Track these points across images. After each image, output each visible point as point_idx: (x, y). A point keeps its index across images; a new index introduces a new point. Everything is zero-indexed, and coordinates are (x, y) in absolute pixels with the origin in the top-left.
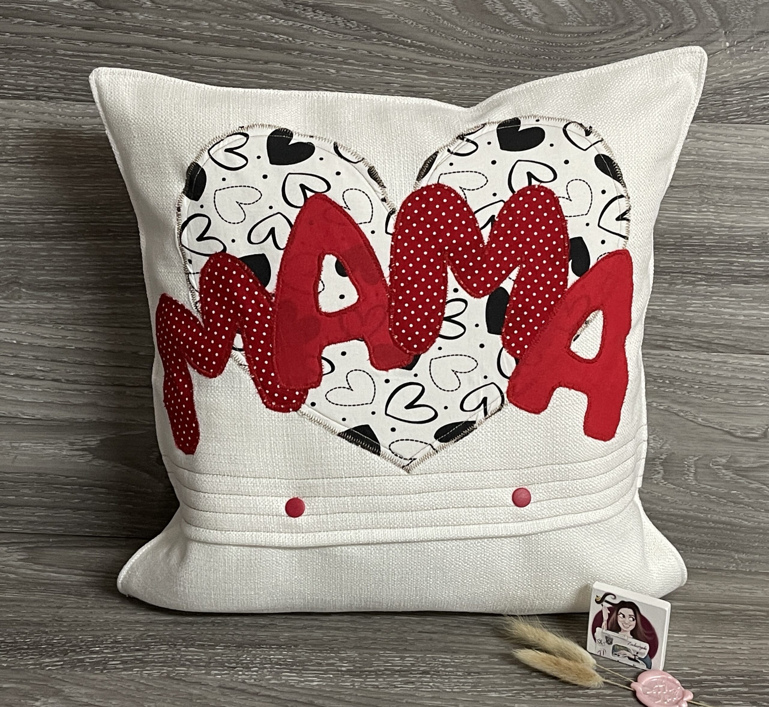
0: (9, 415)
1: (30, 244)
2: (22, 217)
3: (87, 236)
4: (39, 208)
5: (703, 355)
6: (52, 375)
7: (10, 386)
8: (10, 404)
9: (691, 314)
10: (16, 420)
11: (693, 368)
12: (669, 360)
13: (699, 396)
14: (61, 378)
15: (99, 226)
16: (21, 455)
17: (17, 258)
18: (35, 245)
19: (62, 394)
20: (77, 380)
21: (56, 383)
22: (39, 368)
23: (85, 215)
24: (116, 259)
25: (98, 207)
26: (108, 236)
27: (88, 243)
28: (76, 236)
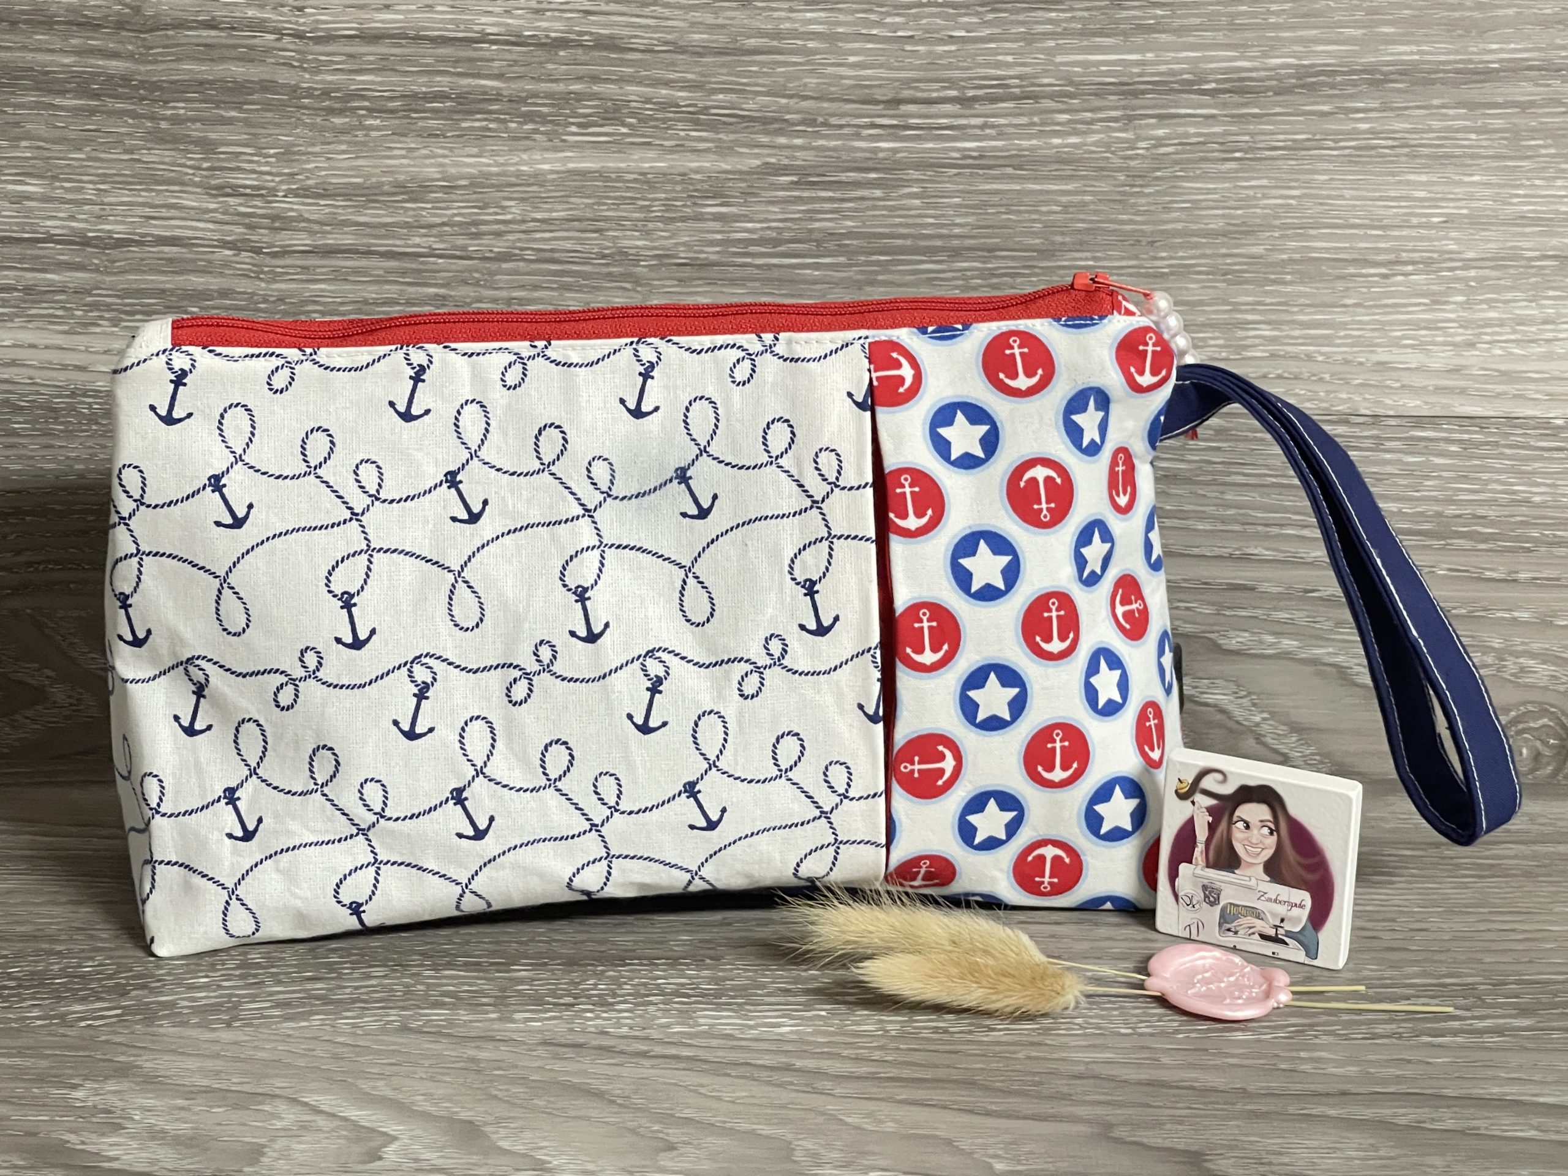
1: (1421, 53)
2: (1436, 124)
3: (1270, 78)
4: (1392, 147)
15: (1240, 106)
17: (1457, 14)
18: (1405, 52)
23: (1273, 134)
24: (1198, 21)
25: (1237, 155)
26: (1217, 81)
27: (1266, 61)
28: (1299, 79)
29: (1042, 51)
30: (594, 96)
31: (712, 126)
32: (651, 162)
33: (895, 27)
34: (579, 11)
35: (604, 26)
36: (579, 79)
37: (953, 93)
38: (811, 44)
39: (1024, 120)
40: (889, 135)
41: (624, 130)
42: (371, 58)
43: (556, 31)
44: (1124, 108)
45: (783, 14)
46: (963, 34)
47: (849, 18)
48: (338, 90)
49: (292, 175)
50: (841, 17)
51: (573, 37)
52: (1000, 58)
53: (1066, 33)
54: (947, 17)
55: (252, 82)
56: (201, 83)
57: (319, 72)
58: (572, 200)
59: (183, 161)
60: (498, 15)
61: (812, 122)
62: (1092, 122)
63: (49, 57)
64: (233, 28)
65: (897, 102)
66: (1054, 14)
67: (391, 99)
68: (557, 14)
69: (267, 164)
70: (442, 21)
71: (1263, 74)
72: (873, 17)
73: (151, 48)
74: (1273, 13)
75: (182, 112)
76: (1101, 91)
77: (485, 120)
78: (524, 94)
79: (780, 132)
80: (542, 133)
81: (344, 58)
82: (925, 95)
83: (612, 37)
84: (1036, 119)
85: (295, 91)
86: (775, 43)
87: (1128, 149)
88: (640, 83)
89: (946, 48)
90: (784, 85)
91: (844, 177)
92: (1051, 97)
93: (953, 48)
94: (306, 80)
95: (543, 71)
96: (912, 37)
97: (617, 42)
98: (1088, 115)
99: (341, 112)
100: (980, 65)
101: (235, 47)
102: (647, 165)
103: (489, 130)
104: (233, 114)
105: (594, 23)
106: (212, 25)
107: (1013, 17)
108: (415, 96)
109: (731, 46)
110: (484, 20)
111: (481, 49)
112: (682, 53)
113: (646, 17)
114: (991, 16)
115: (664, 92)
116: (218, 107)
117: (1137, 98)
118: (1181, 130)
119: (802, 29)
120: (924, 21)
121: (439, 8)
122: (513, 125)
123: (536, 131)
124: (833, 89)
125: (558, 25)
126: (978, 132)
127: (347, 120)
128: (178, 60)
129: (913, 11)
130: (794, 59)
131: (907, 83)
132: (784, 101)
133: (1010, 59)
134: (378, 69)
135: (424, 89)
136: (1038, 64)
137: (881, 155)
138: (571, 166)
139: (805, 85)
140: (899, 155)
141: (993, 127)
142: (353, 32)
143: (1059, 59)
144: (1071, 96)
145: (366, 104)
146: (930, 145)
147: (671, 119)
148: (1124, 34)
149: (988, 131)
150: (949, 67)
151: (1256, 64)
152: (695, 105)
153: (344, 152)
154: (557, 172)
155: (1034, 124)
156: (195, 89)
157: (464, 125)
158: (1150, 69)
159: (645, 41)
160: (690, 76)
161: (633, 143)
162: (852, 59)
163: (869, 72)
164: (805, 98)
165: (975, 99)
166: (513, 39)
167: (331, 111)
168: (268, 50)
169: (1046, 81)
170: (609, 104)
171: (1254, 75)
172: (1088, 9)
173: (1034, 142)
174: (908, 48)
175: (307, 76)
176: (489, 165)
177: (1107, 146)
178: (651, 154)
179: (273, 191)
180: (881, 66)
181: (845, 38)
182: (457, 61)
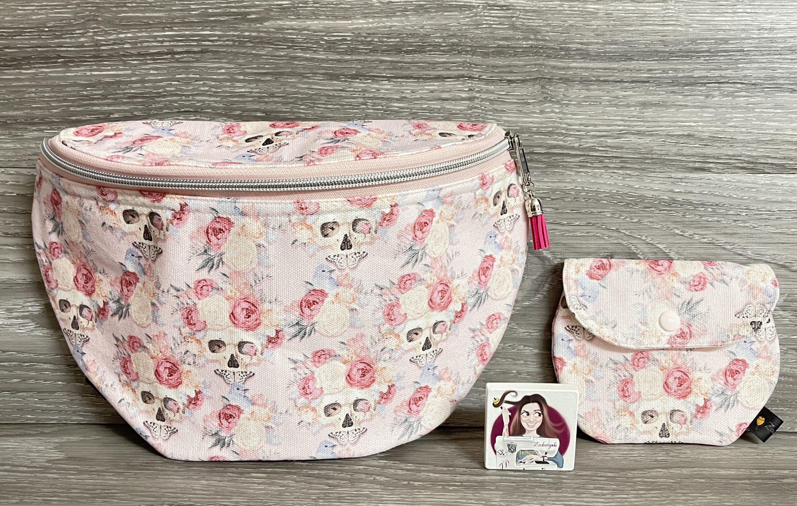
3: (33, 64)
5: (750, 178)
9: (733, 130)
11: (738, 193)
12: (710, 184)
13: (747, 225)
15: (47, 51)
23: (31, 39)
24: (67, 89)
25: (47, 29)
26: (57, 62)
27: (35, 71)
28: (20, 64)
29: (136, 75)
30: (339, 53)
31: (286, 40)
32: (314, 24)
33: (204, 85)
34: (346, 91)
35: (335, 85)
36: (346, 61)
37: (177, 56)
38: (242, 77)
39: (145, 44)
40: (205, 37)
41: (326, 38)
42: (439, 69)
43: (357, 82)
44: (99, 50)
45: (254, 91)
46: (173, 83)
47: (224, 89)
48: (454, 54)
49: (475, 16)
50: (228, 89)
51: (348, 80)
52: (156, 72)
53: (127, 83)
54: (181, 90)
55: (493, 57)
56: (515, 55)
57: (462, 62)
58: (349, 6)
59: (524, 21)
60: (382, 89)
61: (240, 42)
62: (114, 44)
63: (583, 65)
64: (500, 80)
65: (202, 52)
66: (132, 91)
67: (431, 51)
68: (356, 90)
69: (487, 20)
70: (407, 86)
71: (37, 66)
72: (214, 90)
73: (537, 71)
74: (33, 93)
75: (524, 43)
76: (110, 57)
77: (389, 42)
78: (371, 54)
79: (255, 38)
80: (363, 36)
81: (451, 69)
82: (190, 55)
83: (332, 80)
84: (139, 45)
85: (474, 53)
86: (258, 78)
87: (97, 32)
88: (319, 59)
89: (180, 76)
90: (253, 59)
91: (226, 18)
92: (132, 55)
93: (177, 76)
94: (468, 58)
95: (363, 64)
96: (196, 81)
97: (329, 78)
98: (115, 47)
99: (453, 44)
100: (165, 69)
101: (499, 72)
102: (315, 22)
103: (386, 38)
104: (501, 43)
105: (340, 86)
106: (510, 82)
107: (151, 90)
108: (420, 52)
109: (278, 76)
110: (389, 87)
111: (390, 74)
112: (299, 73)
113: (316, 89)
114: (161, 91)
115: (308, 56)
116: (508, 45)
117: (94, 55)
118: (73, 40)
119: (246, 84)
120: (191, 88)
121: (409, 91)
122: (376, 40)
123: (365, 37)
124: (231, 57)
125: (356, 85)
126: (165, 39)
127: (451, 41)
128: (525, 66)
129: (196, 92)
130: (249, 70)
131: (198, 61)
132: (253, 52)
133: (152, 72)
134: (436, 64)
135: (416, 55)
136: (139, 69)
137: (209, 28)
138: (350, 22)
139: (244, 59)
140: (201, 28)
141: (159, 41)
142: (447, 80)
143: (129, 72)
144: (124, 56)
145: (442, 48)
146: (187, 33)
147: (305, 43)
148: (100, 83)
149: (161, 39)
150: (179, 68)
151: (40, 70)
152: (294, 49)
153: (452, 26)
154: (356, 19)
155: (140, 43)
156: (519, 53)
157: (398, 40)
158: (88, 68)
159: (316, 78)
160: (296, 62)
161: (322, 32)
162: (223, 71)
163: (216, 65)
164: (244, 53)
165: (167, 54)
166: (376, 78)
167: (458, 45)
168: (485, 72)
169: (135, 62)
170: (333, 50)
171: (41, 65)
172: (117, 94)
173: (139, 35)
174: (198, 76)
175: (468, 60)
176: (387, 21)
177: (106, 33)
178: (313, 28)
179: (484, 8)
180: (210, 68)
181: (226, 80)
182: (401, 68)
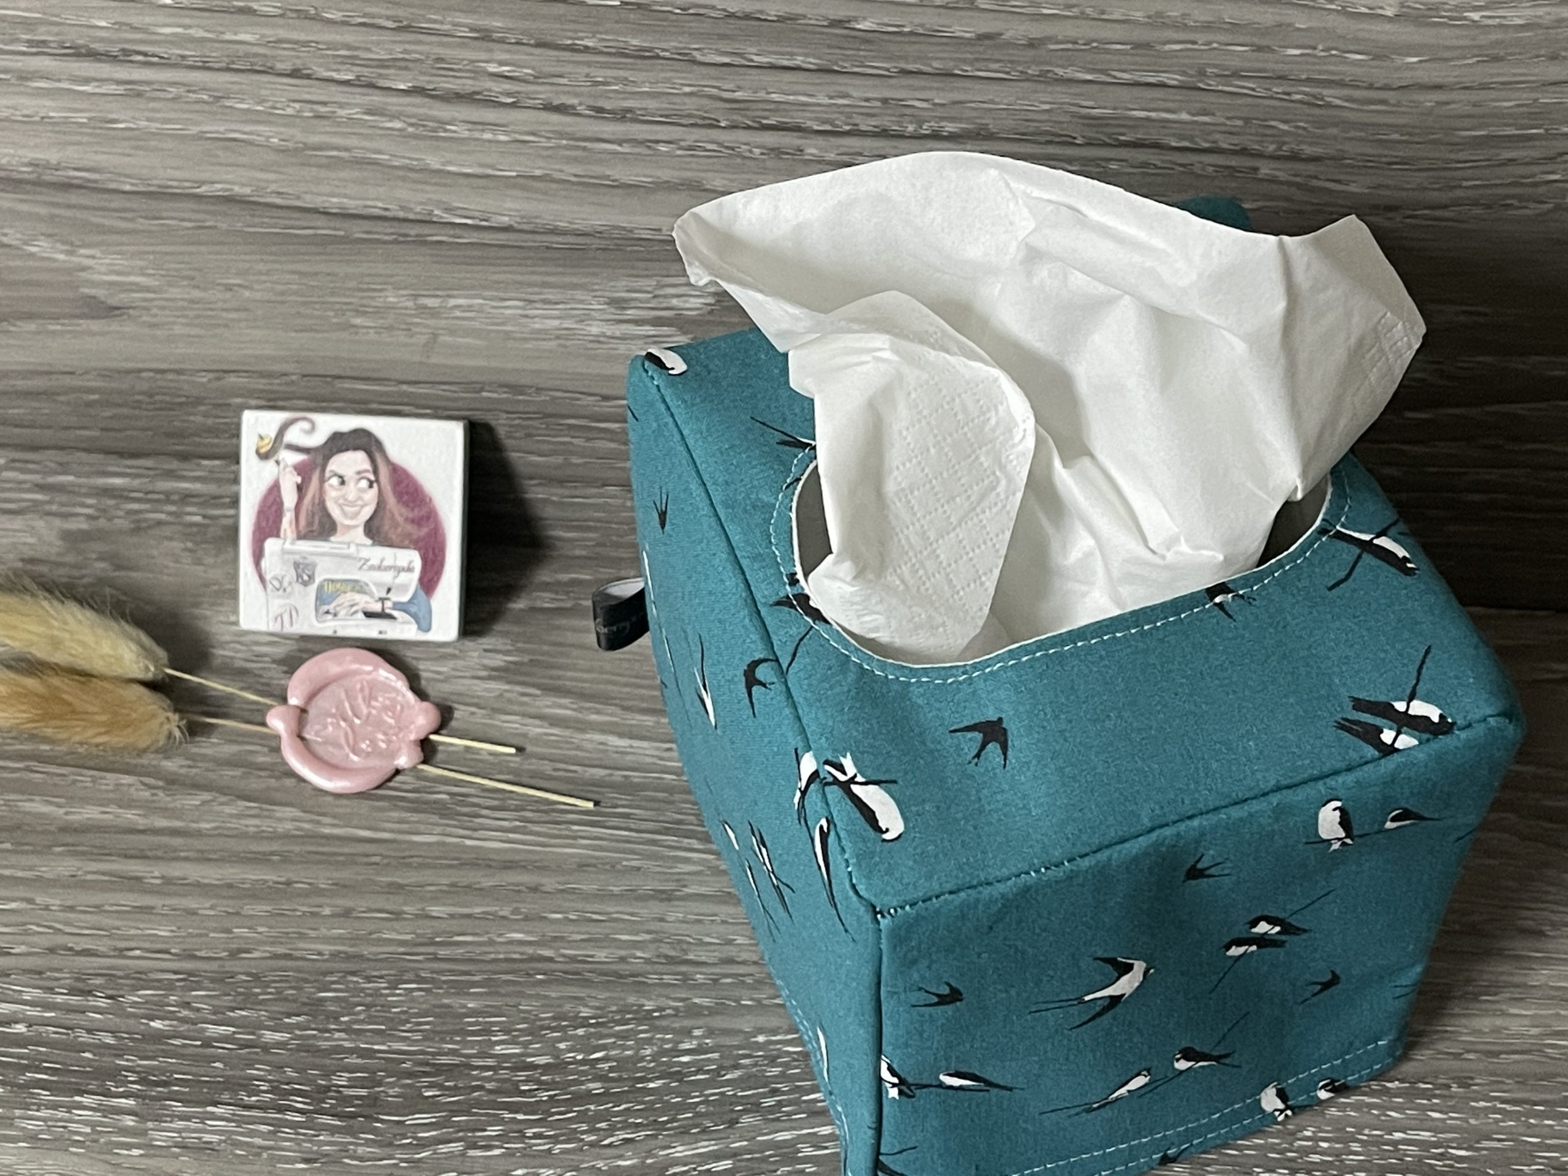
0: (401, 214)
6: (543, 93)
7: (398, 125)
8: (404, 179)
10: (426, 230)
14: (574, 101)
16: (452, 332)
19: (579, 153)
20: (629, 110)
21: (555, 118)
22: (493, 68)
